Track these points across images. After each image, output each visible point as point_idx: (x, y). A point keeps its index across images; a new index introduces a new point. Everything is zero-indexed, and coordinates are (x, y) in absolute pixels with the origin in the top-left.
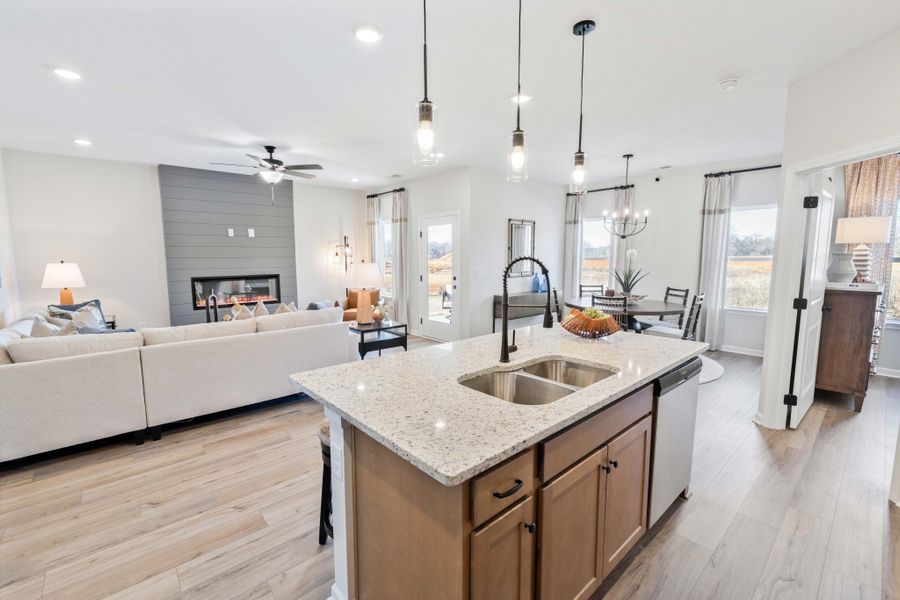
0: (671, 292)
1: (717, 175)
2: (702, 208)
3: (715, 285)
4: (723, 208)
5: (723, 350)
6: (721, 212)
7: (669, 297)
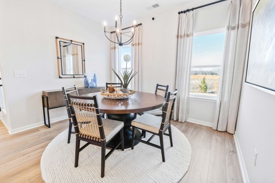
0: (159, 87)
1: (185, 12)
2: (177, 34)
3: (184, 82)
4: (189, 33)
5: (188, 121)
6: (188, 36)
7: (158, 91)
